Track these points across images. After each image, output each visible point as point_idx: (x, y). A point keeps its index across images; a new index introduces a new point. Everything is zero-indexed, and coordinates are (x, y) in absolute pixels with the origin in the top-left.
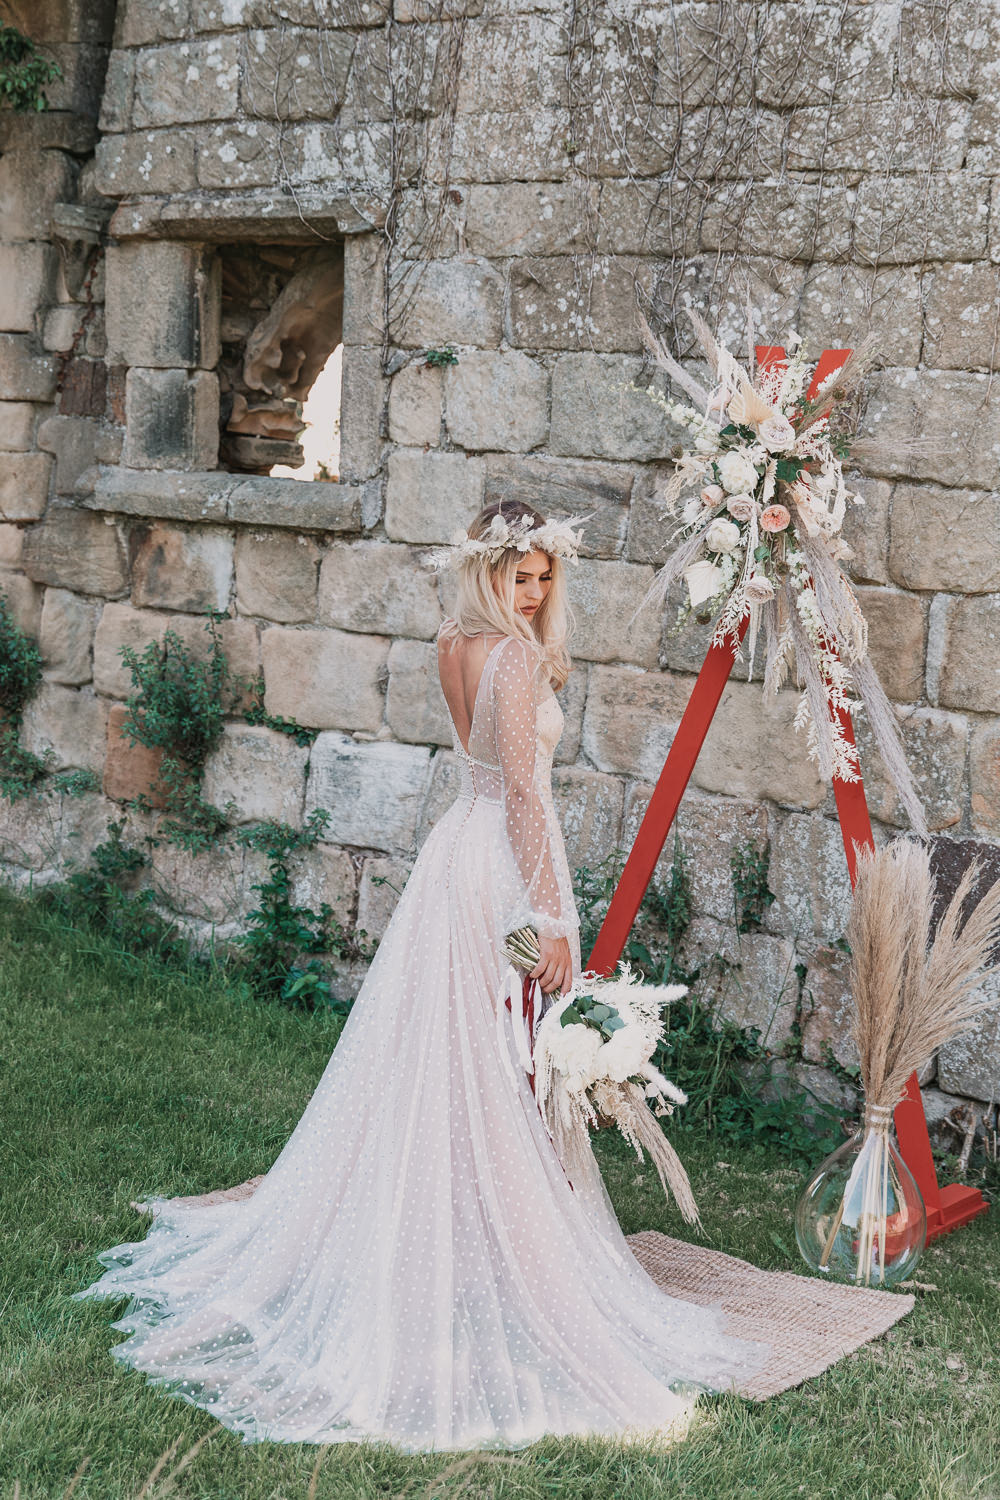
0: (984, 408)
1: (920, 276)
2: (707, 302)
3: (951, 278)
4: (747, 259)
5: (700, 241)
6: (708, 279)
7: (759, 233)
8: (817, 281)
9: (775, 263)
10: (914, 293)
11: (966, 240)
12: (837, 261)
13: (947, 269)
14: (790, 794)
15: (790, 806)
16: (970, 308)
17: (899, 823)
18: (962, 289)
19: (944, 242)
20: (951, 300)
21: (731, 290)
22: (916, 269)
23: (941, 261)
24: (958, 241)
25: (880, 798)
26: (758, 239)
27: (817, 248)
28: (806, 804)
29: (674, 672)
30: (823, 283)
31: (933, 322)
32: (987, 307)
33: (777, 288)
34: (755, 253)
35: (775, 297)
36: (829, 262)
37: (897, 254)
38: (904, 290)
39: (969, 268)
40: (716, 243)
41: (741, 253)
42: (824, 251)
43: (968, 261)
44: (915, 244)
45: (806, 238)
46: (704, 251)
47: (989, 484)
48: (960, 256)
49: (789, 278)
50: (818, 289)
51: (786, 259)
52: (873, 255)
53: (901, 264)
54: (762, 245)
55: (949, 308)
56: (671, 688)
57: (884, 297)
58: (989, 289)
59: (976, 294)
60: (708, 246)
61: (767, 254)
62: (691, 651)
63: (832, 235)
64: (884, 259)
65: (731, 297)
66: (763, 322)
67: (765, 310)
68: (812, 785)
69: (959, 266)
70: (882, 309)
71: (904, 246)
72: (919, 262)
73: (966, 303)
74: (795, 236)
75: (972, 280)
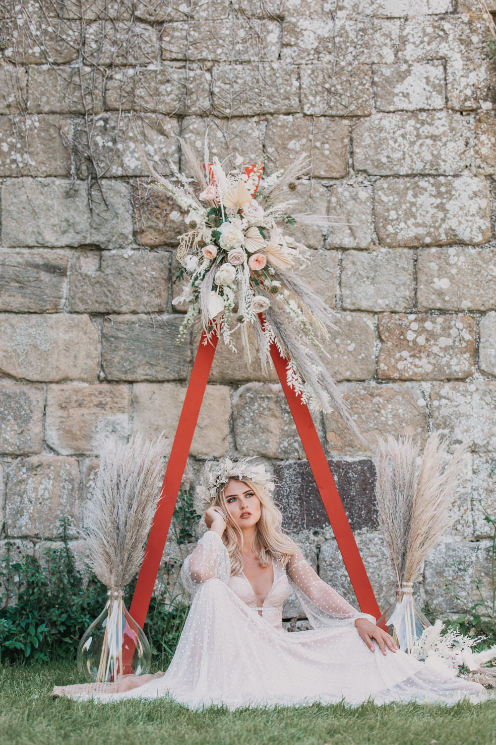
0: (310, 200)
1: (258, 123)
2: (115, 141)
3: (279, 124)
4: (142, 114)
5: (105, 103)
6: (114, 128)
7: (147, 98)
8: (191, 127)
9: (161, 117)
10: (256, 134)
11: (287, 102)
12: (203, 115)
13: (276, 119)
14: (204, 450)
15: (204, 457)
16: (293, 142)
17: (281, 457)
18: (287, 130)
19: (273, 103)
20: (281, 137)
21: (131, 134)
22: (256, 119)
23: (272, 114)
24: (282, 102)
25: (268, 442)
26: (146, 102)
27: (189, 108)
28: (217, 454)
29: (109, 382)
30: (195, 129)
31: (270, 150)
32: (304, 141)
33: (162, 132)
34: (146, 111)
35: (161, 138)
36: (197, 115)
37: (244, 110)
38: (250, 131)
39: (290, 118)
40: (117, 105)
41: (135, 111)
42: (193, 109)
43: (288, 114)
44: (255, 104)
45: (180, 101)
46: (106, 111)
47: (317, 245)
48: (283, 111)
49: (169, 126)
50: (191, 132)
51: (167, 114)
52: (228, 111)
53: (247, 116)
54: (150, 106)
55: (280, 142)
56: (111, 392)
57: (236, 136)
58: (305, 130)
59: (297, 133)
60: (111, 107)
61: (154, 112)
62: (124, 367)
63: (198, 99)
64: (235, 113)
65: (131, 138)
66: (156, 153)
67: (156, 146)
68: (219, 442)
69: (282, 117)
70: (237, 143)
71: (248, 105)
72: (259, 115)
73: (291, 138)
74: (173, 100)
75: (293, 125)
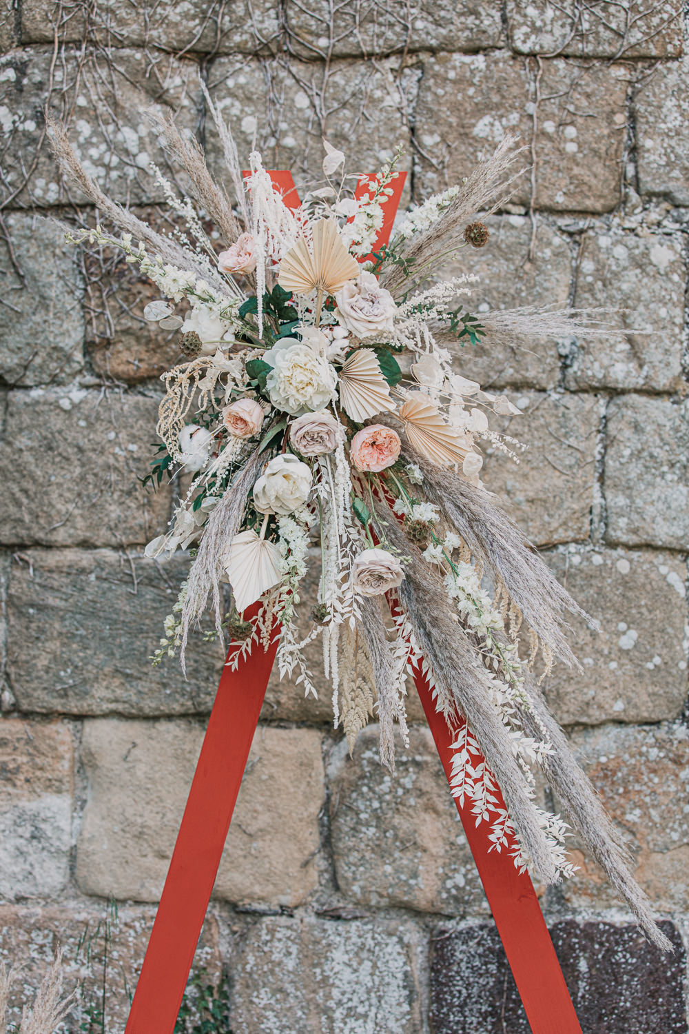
0: (528, 266)
1: (398, 73)
2: (40, 120)
3: (452, 75)
4: (110, 51)
5: (19, 25)
6: (40, 86)
7: (122, 13)
8: (230, 83)
9: (155, 57)
10: (394, 99)
11: (470, 20)
12: (260, 53)
13: (444, 62)
14: (257, 889)
15: (257, 906)
16: (487, 119)
17: (449, 910)
18: (471, 91)
19: (437, 23)
20: (455, 108)
21: (82, 101)
22: (393, 62)
23: (433, 51)
24: (458, 21)
25: (415, 875)
26: (121, 22)
27: (226, 34)
28: (287, 900)
29: (26, 715)
30: (241, 87)
31: (428, 140)
32: (514, 117)
33: (159, 96)
34: (120, 43)
35: (156, 110)
36: (245, 54)
37: (364, 39)
38: (378, 94)
39: (480, 61)
40: (48, 30)
41: (94, 43)
42: (237, 38)
43: (475, 51)
44: (391, 25)
45: (203, 19)
46: (24, 44)
47: (543, 379)
48: (462, 43)
49: (178, 81)
50: (233, 95)
51: (172, 52)
52: (323, 42)
53: (370, 55)
54: (132, 30)
55: (453, 120)
56: (29, 741)
57: (344, 105)
58: (515, 90)
59: (495, 98)
60: (35, 35)
61: (140, 45)
62: (60, 680)
63: (249, 14)
64: (341, 48)
65: (82, 111)
66: (142, 149)
67: (143, 130)
68: (294, 870)
69: (458, 58)
70: (345, 121)
71: (373, 28)
72: (400, 52)
73: (480, 110)
74: (186, 16)
75: (487, 78)
